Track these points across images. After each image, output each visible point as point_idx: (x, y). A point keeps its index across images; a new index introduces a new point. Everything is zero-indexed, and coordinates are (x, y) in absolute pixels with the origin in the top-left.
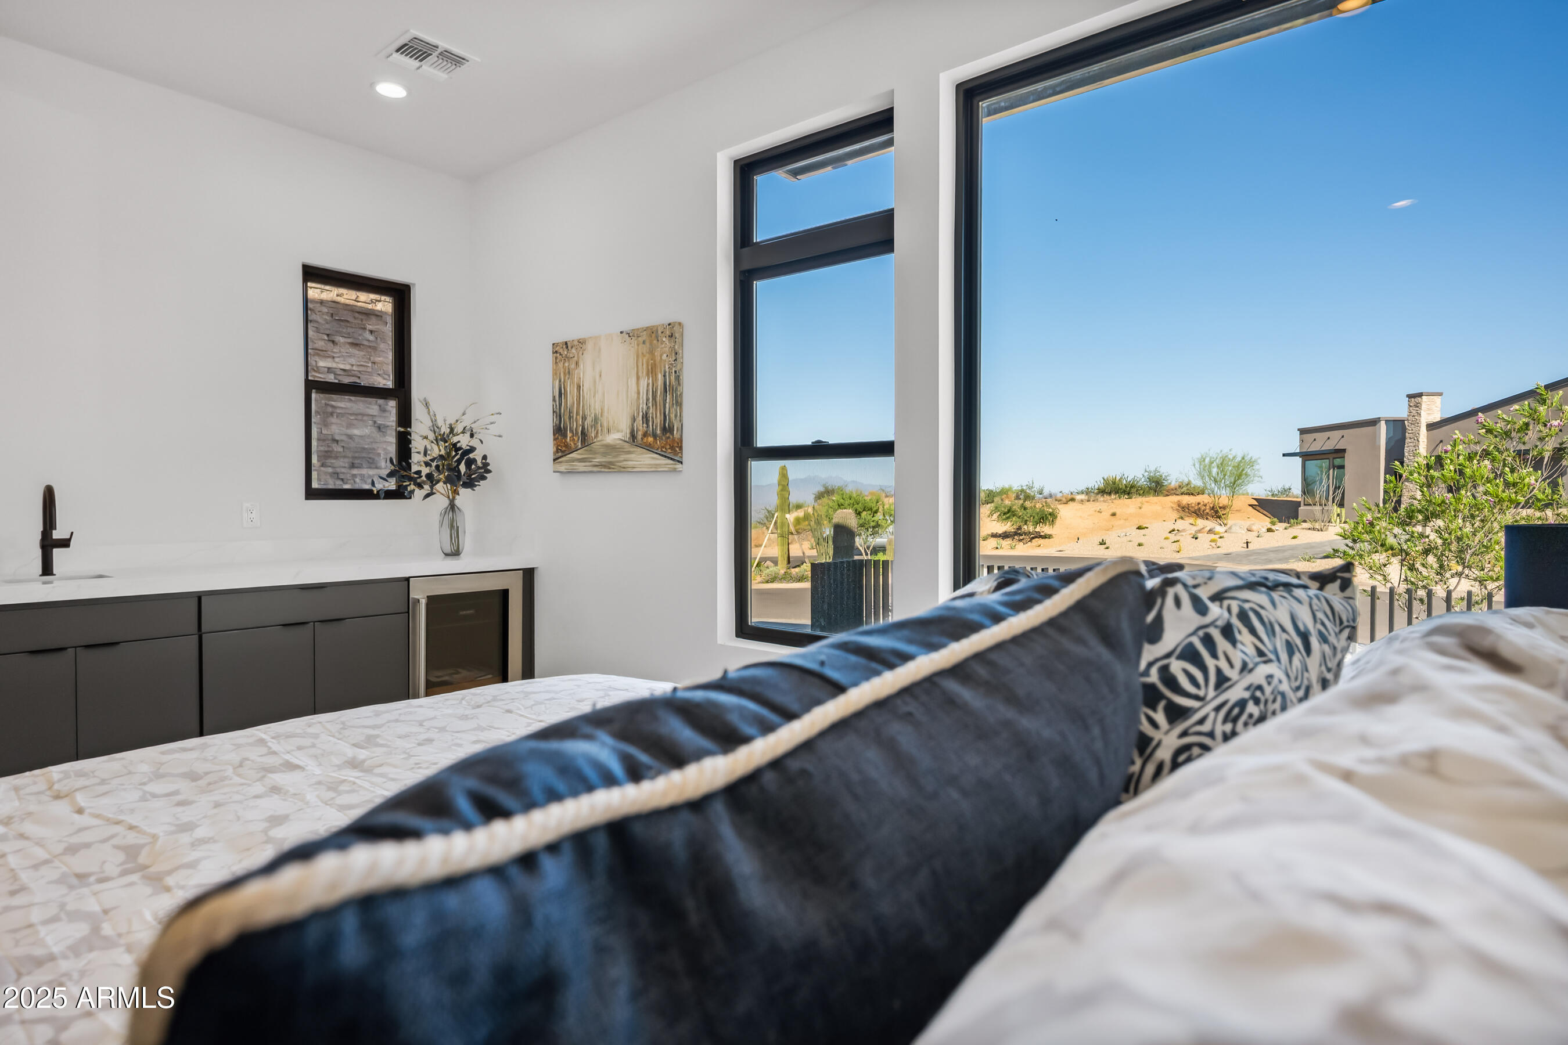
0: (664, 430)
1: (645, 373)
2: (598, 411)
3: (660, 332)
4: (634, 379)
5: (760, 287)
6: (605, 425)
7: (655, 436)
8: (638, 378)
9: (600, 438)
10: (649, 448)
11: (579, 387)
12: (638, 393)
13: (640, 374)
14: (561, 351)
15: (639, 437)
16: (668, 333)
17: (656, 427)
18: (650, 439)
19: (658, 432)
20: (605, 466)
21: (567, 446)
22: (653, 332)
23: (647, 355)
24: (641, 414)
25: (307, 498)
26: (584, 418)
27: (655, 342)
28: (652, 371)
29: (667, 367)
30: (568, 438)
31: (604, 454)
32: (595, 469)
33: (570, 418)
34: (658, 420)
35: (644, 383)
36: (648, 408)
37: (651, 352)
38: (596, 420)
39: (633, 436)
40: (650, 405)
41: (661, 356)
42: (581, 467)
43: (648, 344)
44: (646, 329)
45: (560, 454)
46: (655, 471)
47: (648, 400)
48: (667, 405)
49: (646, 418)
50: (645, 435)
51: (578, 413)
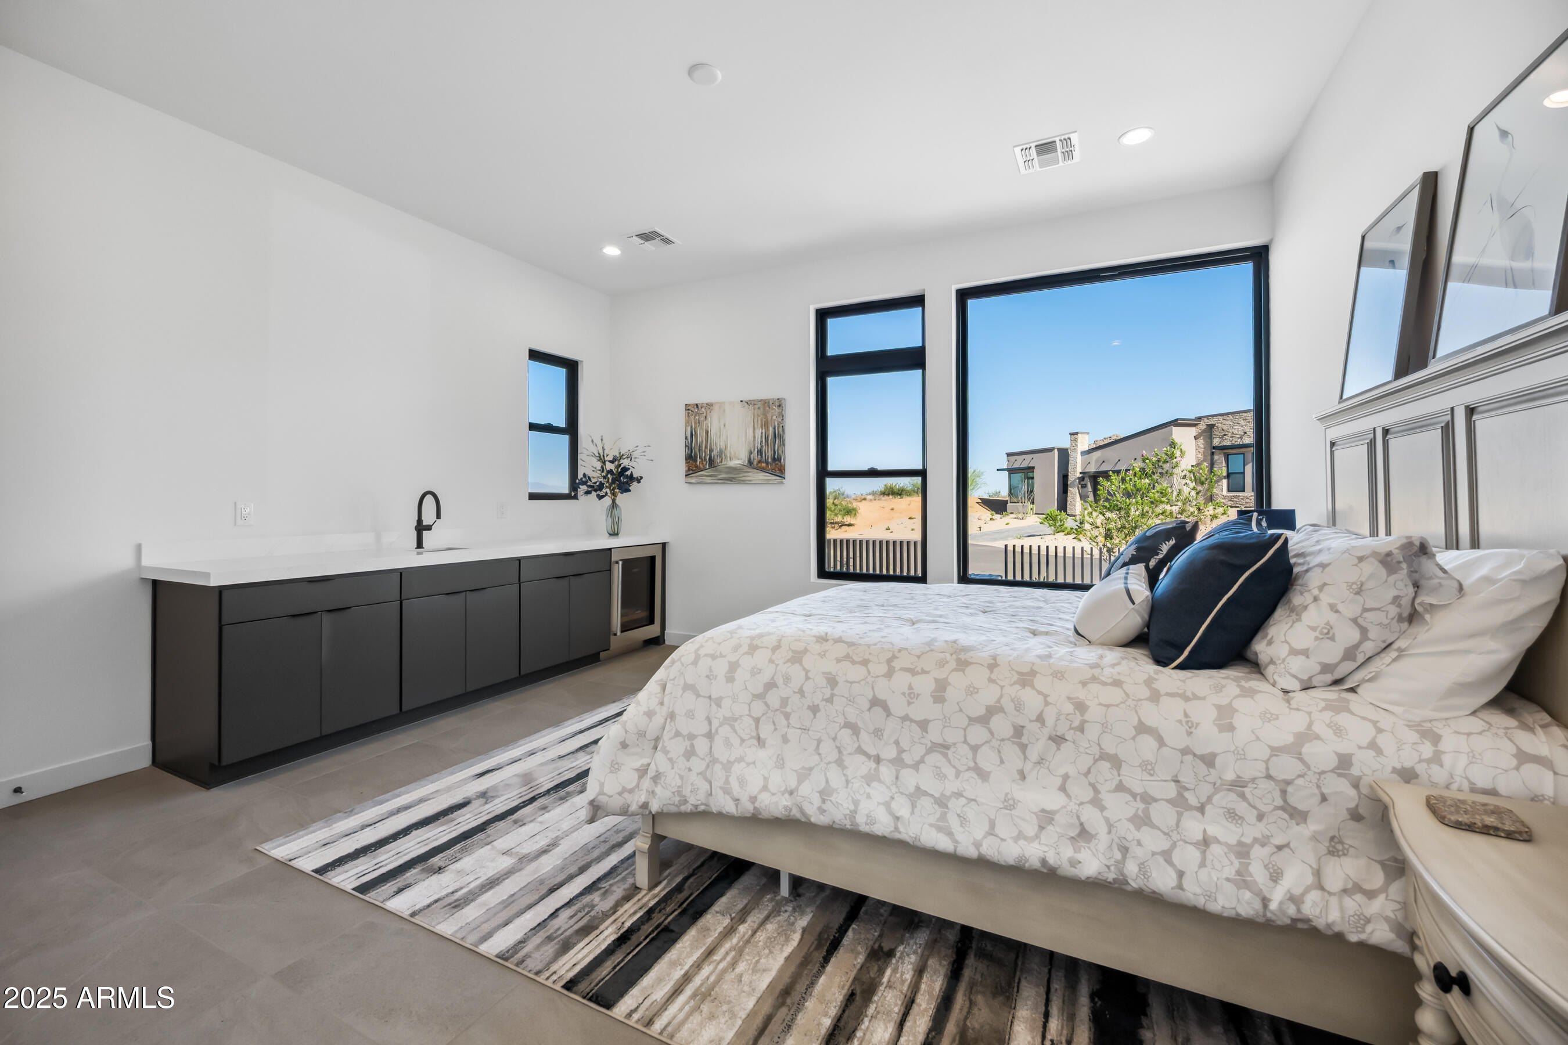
0: (774, 459)
1: (759, 426)
2: (723, 447)
3: (771, 403)
4: (751, 430)
5: (831, 381)
6: (728, 455)
7: (767, 463)
8: (754, 429)
9: (724, 463)
10: (763, 470)
11: (707, 432)
12: (754, 437)
13: (756, 426)
14: (693, 409)
15: (755, 463)
16: (777, 404)
17: (768, 458)
18: (764, 465)
19: (770, 460)
20: (728, 480)
21: (696, 467)
22: (766, 403)
23: (762, 416)
24: (756, 450)
25: (529, 499)
26: (711, 451)
27: (767, 408)
28: (765, 425)
29: (776, 423)
30: (698, 462)
31: (727, 473)
32: (720, 481)
33: (699, 450)
34: (770, 454)
35: (758, 432)
36: (762, 446)
37: (765, 414)
38: (721, 452)
39: (750, 462)
40: (764, 444)
41: (772, 417)
42: (708, 480)
43: (762, 409)
44: (761, 401)
45: (691, 472)
46: (767, 483)
47: (761, 442)
48: (776, 445)
49: (760, 452)
50: (760, 462)
51: (706, 447)
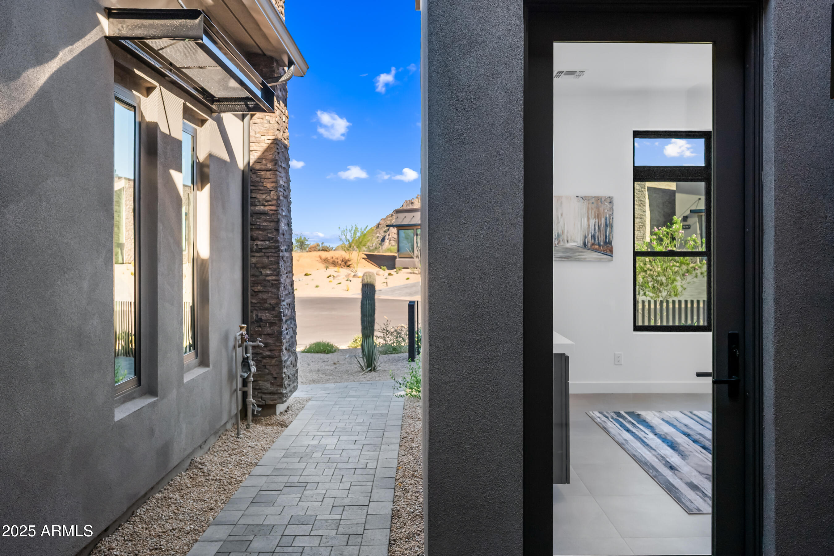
0: (605, 243)
1: (593, 216)
2: (560, 232)
3: (603, 200)
4: (586, 219)
6: (565, 238)
7: (599, 245)
8: (588, 219)
9: (561, 244)
10: (596, 251)
12: (589, 225)
13: (590, 217)
15: (589, 245)
16: (608, 201)
17: (601, 241)
18: (597, 247)
19: (602, 243)
20: (565, 258)
22: (599, 199)
23: (595, 209)
24: (590, 235)
27: (600, 204)
28: (598, 216)
29: (608, 216)
31: (564, 252)
32: (558, 259)
34: (602, 239)
35: (592, 222)
36: (595, 233)
37: (598, 208)
38: (558, 235)
39: (585, 245)
40: (597, 231)
41: (604, 210)
43: (595, 204)
44: (595, 197)
46: (600, 260)
47: (595, 229)
48: (608, 232)
49: (594, 237)
50: (593, 244)
